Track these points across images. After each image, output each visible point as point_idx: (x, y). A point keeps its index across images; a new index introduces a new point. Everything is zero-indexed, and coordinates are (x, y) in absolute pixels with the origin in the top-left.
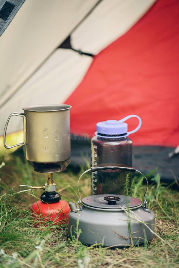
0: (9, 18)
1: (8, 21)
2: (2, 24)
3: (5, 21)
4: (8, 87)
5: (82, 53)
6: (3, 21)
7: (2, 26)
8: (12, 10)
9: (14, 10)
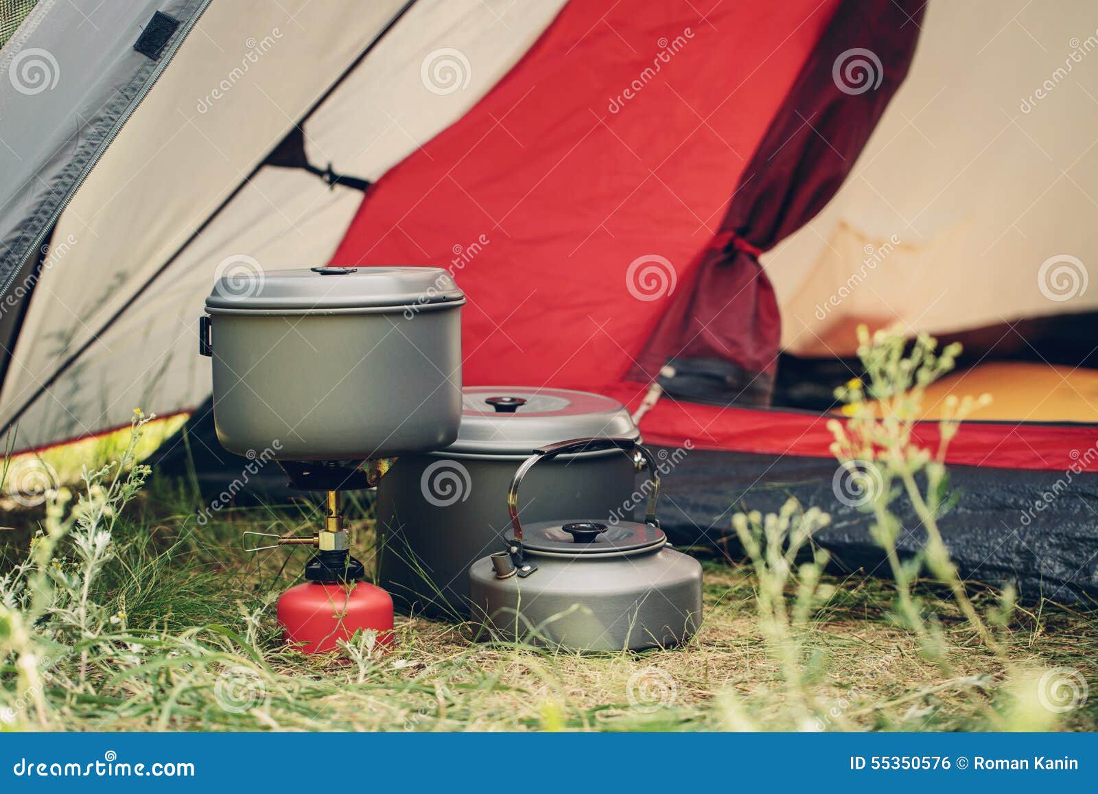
0: (166, 55)
1: (163, 62)
2: (148, 67)
3: (155, 60)
4: (122, 278)
5: (334, 179)
6: (151, 60)
7: (148, 72)
8: (172, 33)
9: (176, 33)
